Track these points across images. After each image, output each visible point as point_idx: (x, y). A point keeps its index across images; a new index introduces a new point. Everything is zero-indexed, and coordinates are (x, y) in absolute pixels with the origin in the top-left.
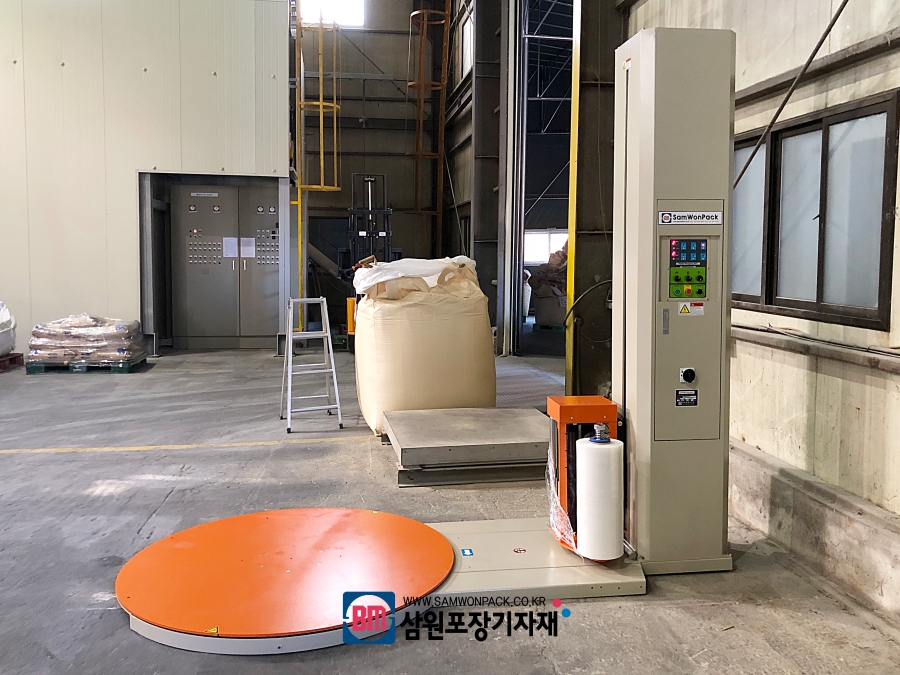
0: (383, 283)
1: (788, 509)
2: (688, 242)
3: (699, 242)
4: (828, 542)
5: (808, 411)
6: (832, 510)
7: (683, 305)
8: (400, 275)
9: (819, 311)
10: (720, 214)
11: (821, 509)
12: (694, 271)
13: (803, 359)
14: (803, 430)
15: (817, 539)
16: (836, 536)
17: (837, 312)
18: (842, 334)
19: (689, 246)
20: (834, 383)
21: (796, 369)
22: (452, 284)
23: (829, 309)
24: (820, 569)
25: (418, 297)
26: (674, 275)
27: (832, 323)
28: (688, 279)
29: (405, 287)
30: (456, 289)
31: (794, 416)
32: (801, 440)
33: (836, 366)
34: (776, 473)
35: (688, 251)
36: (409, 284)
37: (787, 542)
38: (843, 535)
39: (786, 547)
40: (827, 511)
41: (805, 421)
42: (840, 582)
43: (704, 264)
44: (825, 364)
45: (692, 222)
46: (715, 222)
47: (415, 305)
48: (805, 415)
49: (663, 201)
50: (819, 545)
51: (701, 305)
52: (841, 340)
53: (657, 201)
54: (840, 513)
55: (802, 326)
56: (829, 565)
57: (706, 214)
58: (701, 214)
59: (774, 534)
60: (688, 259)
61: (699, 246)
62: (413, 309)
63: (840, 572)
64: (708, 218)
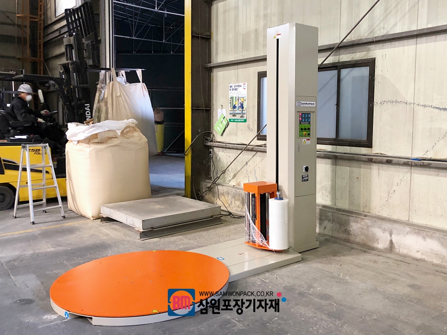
0: (96, 134)
1: (329, 221)
2: (305, 114)
3: (308, 114)
4: (351, 229)
5: (332, 181)
6: (353, 217)
7: (304, 140)
8: (107, 129)
9: (337, 141)
10: (315, 103)
11: (347, 218)
12: (307, 126)
13: (329, 161)
14: (329, 189)
15: (346, 230)
16: (355, 227)
17: (347, 142)
18: (349, 150)
19: (305, 116)
20: (345, 170)
21: (324, 165)
22: (129, 134)
23: (342, 140)
24: (348, 241)
25: (116, 142)
26: (301, 128)
27: (344, 146)
28: (305, 129)
29: (109, 136)
30: (132, 137)
31: (324, 184)
32: (328, 193)
33: (346, 162)
34: (321, 208)
35: (305, 118)
36: (111, 134)
37: (330, 234)
38: (359, 225)
39: (329, 236)
40: (351, 217)
41: (330, 186)
42: (358, 244)
43: (309, 123)
44: (340, 162)
45: (307, 105)
46: (312, 106)
47: (115, 146)
48: (330, 183)
49: (299, 97)
50: (347, 232)
51: (309, 140)
52: (348, 152)
53: (296, 96)
54: (357, 217)
55: (329, 148)
56: (352, 238)
57: (311, 102)
58: (309, 102)
59: (322, 232)
60: (305, 121)
61: (308, 116)
62: (113, 148)
63: (358, 240)
64: (312, 104)
